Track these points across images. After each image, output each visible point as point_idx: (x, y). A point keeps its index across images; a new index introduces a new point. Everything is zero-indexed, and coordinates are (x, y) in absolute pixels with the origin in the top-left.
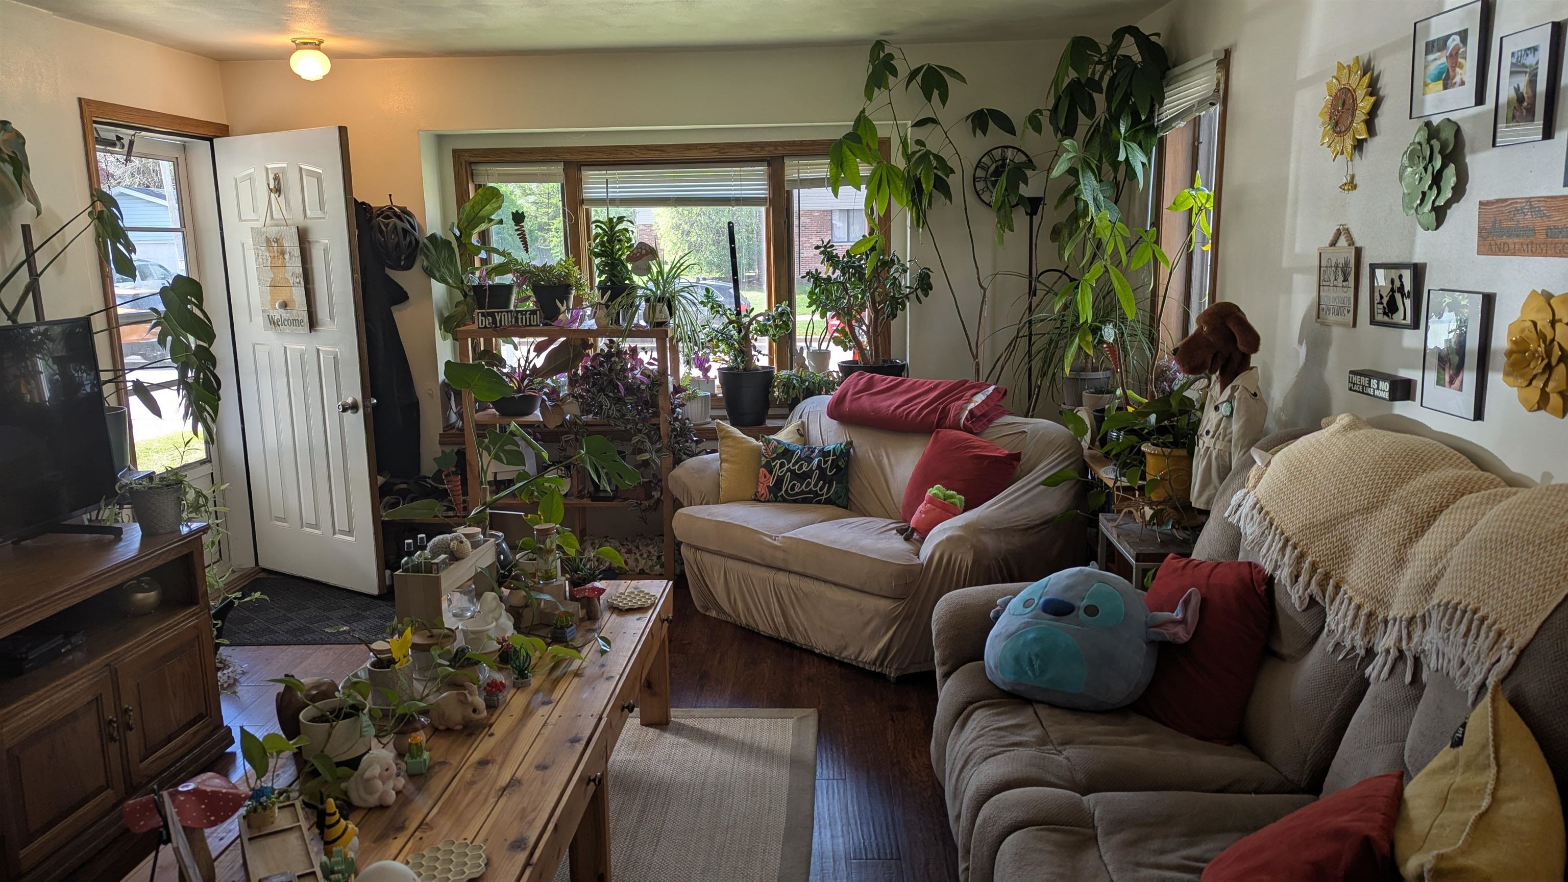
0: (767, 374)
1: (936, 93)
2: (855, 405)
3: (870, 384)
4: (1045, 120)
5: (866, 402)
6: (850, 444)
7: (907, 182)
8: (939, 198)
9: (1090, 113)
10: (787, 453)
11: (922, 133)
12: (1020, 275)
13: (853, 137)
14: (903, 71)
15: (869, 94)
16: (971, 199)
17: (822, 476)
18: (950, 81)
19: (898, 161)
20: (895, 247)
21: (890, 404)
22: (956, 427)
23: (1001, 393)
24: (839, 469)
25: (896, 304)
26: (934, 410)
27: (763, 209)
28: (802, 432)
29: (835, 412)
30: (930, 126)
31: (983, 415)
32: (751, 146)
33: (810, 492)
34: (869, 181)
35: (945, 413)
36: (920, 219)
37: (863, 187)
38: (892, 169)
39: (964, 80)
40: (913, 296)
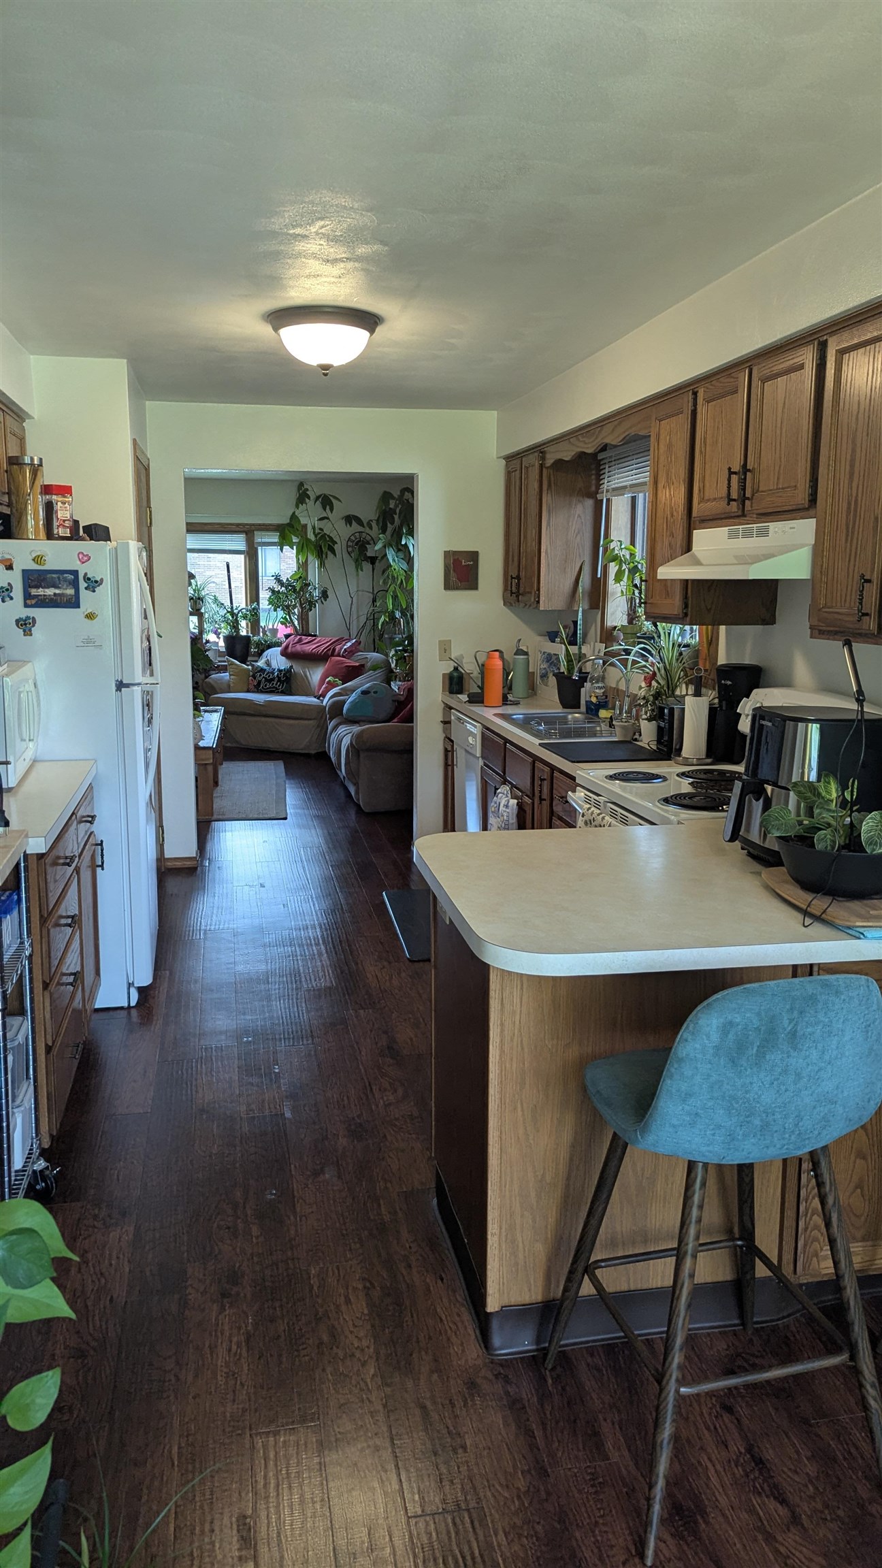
0: (247, 638)
1: (328, 507)
2: (293, 649)
3: (300, 640)
4: (374, 524)
5: (299, 648)
6: (291, 667)
7: (315, 547)
8: (330, 555)
9: (392, 523)
10: (262, 670)
11: (322, 524)
12: (369, 592)
13: (290, 525)
14: (313, 497)
15: (297, 507)
16: (346, 555)
17: (279, 680)
18: (334, 501)
19: (311, 536)
20: (310, 577)
21: (309, 648)
22: (339, 655)
23: (358, 643)
24: (287, 677)
25: (312, 604)
26: (330, 649)
27: (243, 556)
28: (268, 663)
29: (284, 653)
30: (326, 521)
31: (351, 651)
32: (238, 525)
33: (274, 687)
34: (298, 544)
35: (334, 650)
36: (322, 564)
37: (295, 547)
38: (308, 540)
39: (340, 501)
40: (319, 601)
